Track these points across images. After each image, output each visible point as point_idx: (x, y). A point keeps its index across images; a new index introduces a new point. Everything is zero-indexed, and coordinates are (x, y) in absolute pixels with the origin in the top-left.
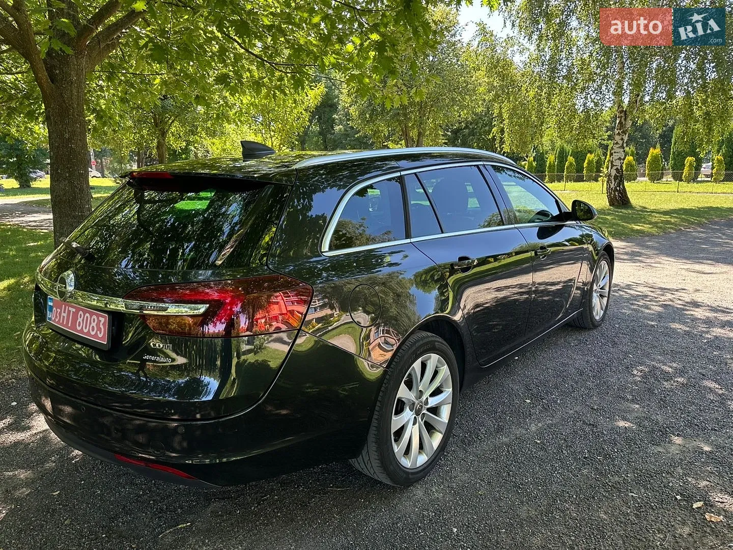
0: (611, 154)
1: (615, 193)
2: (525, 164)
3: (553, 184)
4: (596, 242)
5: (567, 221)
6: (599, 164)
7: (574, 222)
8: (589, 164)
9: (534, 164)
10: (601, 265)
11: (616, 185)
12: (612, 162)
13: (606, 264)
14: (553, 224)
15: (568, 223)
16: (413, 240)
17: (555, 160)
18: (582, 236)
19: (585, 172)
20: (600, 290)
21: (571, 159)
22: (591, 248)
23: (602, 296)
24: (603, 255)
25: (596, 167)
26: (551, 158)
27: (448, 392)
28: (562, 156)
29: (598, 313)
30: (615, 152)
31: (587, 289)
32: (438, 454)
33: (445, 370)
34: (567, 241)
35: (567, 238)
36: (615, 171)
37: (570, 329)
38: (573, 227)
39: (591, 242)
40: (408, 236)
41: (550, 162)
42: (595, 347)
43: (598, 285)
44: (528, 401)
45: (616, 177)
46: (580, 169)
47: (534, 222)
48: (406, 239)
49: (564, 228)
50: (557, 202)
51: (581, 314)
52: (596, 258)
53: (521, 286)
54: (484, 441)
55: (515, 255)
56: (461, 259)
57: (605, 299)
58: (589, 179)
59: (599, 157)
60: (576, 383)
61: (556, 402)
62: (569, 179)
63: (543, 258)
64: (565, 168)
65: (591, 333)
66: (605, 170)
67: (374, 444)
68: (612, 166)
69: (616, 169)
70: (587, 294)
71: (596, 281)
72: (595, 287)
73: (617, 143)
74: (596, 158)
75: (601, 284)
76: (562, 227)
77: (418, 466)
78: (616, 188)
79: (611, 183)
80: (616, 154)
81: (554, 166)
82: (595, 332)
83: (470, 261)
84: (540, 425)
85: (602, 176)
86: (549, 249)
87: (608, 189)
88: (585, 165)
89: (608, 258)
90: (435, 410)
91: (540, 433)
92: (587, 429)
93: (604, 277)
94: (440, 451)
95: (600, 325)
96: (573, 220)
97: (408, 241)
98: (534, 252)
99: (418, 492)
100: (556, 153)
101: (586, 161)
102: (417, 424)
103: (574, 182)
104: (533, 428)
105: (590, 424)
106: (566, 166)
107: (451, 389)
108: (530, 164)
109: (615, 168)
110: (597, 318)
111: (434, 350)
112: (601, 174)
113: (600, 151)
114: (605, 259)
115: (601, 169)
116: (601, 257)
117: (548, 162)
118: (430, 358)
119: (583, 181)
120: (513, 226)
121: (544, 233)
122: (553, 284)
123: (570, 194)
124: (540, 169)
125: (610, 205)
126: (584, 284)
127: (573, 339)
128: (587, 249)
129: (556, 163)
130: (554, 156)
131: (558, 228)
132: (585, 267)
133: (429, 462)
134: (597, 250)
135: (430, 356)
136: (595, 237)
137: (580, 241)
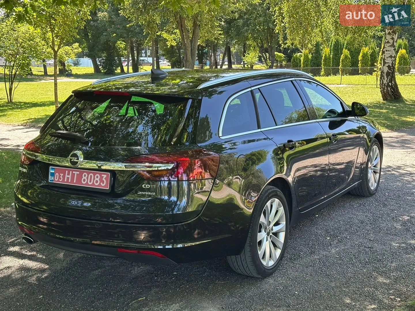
0: (383, 52)
1: (387, 89)
2: (301, 56)
3: (329, 77)
4: (369, 132)
5: (348, 117)
6: (373, 58)
7: (353, 117)
8: (364, 57)
9: (310, 56)
10: (373, 148)
11: (388, 81)
12: (384, 59)
13: (377, 148)
14: (339, 119)
15: (349, 118)
16: (262, 130)
17: (331, 53)
18: (359, 128)
19: (360, 65)
20: (373, 168)
21: (346, 52)
22: (366, 136)
23: (375, 172)
24: (375, 141)
25: (371, 60)
26: (326, 51)
27: (283, 224)
28: (337, 49)
29: (373, 185)
30: (387, 51)
31: (364, 167)
32: (279, 262)
33: (282, 210)
34: (348, 131)
35: (348, 129)
36: (387, 68)
37: (353, 197)
38: (352, 121)
39: (366, 132)
40: (259, 127)
41: (326, 55)
42: (371, 207)
43: (372, 164)
44: (328, 238)
45: (388, 74)
46: (355, 63)
47: (326, 118)
48: (258, 129)
49: (347, 122)
50: (341, 103)
51: (360, 185)
52: (369, 144)
53: (315, 166)
54: (304, 258)
55: (306, 144)
56: (289, 141)
57: (378, 175)
58: (364, 73)
59: (374, 50)
60: (359, 227)
61: (346, 238)
62: (345, 72)
63: (335, 142)
64: (341, 61)
65: (368, 199)
66: (379, 66)
67: (248, 247)
68: (385, 63)
69: (388, 67)
70: (364, 170)
71: (370, 160)
72: (370, 165)
73: (388, 42)
74: (371, 51)
75: (374, 163)
76: (345, 120)
77: (269, 266)
78: (388, 83)
79: (384, 79)
80: (388, 52)
81: (329, 58)
82: (371, 199)
83: (294, 143)
84: (337, 249)
85: (376, 71)
86: (338, 136)
87: (382, 84)
88: (360, 58)
89: (378, 143)
90: (276, 234)
91: (339, 253)
92: (367, 250)
93: (376, 158)
94: (279, 261)
95: (374, 194)
96: (352, 116)
97: (259, 130)
98: (328, 139)
99: (271, 280)
100: (331, 46)
101: (361, 54)
102: (268, 241)
103: (350, 75)
104: (333, 251)
105: (369, 247)
106: (341, 58)
107: (285, 223)
108: (306, 56)
109: (387, 65)
110: (372, 188)
111: (276, 196)
112: (375, 69)
113: (373, 44)
114: (376, 144)
115: (375, 64)
116: (373, 143)
117: (324, 55)
118: (274, 201)
119: (358, 74)
120: (315, 121)
121: (333, 125)
122: (338, 164)
123: (346, 88)
124: (315, 62)
125: (384, 100)
126: (362, 164)
127: (356, 203)
128: (363, 137)
129: (331, 56)
130: (329, 49)
131: (342, 122)
132: (362, 150)
133: (274, 266)
134: (370, 138)
135: (275, 200)
136: (368, 128)
137: (357, 131)
